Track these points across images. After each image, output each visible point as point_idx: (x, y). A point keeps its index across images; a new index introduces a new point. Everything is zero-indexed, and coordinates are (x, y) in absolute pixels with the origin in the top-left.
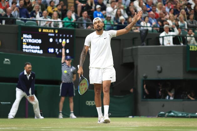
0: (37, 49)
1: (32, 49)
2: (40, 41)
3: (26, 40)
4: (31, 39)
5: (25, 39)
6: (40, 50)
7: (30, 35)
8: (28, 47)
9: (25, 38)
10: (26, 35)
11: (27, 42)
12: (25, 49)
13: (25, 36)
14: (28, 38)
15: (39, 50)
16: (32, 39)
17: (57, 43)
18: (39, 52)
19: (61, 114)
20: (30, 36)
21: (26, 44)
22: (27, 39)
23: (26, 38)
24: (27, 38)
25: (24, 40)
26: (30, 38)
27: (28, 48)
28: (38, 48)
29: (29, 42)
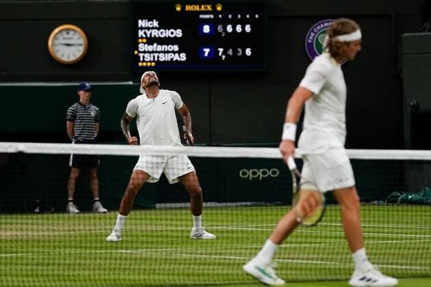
0: (174, 52)
1: (160, 52)
2: (178, 33)
3: (145, 33)
4: (156, 30)
5: (143, 31)
6: (179, 52)
7: (154, 21)
8: (150, 48)
9: (142, 28)
10: (144, 21)
11: (149, 36)
12: (145, 52)
13: (141, 23)
14: (151, 26)
15: (177, 55)
16: (158, 29)
17: (221, 33)
18: (176, 57)
19: (71, 203)
20: (156, 24)
21: (145, 41)
22: (147, 31)
23: (145, 28)
24: (148, 29)
25: (141, 33)
26: (156, 28)
27: (151, 50)
28: (176, 48)
29: (153, 36)
